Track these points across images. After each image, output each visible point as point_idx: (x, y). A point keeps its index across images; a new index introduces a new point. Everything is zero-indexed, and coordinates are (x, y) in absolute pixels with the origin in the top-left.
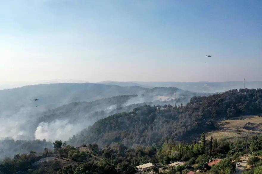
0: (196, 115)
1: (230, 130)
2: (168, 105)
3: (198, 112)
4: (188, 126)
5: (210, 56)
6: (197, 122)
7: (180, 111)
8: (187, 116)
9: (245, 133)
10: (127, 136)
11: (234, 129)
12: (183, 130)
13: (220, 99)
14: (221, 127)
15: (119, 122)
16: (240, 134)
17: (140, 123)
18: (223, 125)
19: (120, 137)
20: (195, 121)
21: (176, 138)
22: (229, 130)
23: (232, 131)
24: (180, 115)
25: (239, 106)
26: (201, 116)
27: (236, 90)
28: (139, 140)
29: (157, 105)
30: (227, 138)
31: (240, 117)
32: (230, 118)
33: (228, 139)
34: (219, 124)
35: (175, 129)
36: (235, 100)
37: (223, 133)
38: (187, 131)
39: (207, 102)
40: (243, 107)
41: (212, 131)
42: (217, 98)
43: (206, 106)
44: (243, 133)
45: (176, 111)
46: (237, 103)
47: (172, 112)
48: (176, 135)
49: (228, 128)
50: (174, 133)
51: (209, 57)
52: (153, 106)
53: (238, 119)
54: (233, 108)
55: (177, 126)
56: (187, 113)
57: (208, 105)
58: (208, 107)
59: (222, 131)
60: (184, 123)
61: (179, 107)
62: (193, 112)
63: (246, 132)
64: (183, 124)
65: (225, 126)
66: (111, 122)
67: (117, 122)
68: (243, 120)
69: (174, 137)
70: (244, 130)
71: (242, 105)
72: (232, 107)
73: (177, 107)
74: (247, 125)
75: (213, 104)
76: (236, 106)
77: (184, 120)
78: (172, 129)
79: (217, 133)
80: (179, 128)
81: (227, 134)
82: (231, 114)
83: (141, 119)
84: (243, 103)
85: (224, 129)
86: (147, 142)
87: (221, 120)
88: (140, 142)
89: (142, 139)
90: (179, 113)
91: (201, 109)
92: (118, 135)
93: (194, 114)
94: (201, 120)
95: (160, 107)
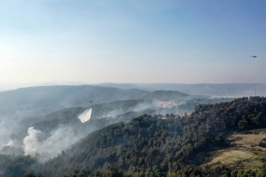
0: (203, 128)
1: (244, 148)
2: (170, 114)
3: (204, 124)
4: (195, 142)
5: (255, 57)
6: (205, 138)
7: (184, 122)
8: (193, 129)
9: (263, 153)
10: (123, 154)
11: (249, 146)
12: (189, 148)
13: (230, 109)
14: (232, 143)
15: (116, 135)
16: (256, 154)
17: (139, 136)
18: (235, 141)
19: (115, 154)
20: (202, 136)
21: (182, 159)
22: (242, 148)
23: (247, 150)
24: (185, 128)
25: (251, 117)
26: (209, 129)
27: (247, 98)
28: (138, 160)
29: (158, 115)
30: (242, 159)
31: (253, 131)
32: (241, 132)
33: (244, 161)
34: (229, 139)
35: (179, 146)
36: (246, 110)
37: (236, 151)
38: (193, 149)
39: (215, 112)
40: (256, 119)
41: (223, 149)
42: (226, 107)
43: (215, 117)
44: (259, 152)
45: (180, 122)
46: (249, 114)
47: (175, 123)
48: (181, 154)
49: (241, 145)
50: (179, 152)
51: (253, 57)
52: (154, 116)
53: (251, 133)
54: (245, 120)
55: (182, 141)
56: (192, 125)
57: (216, 116)
58: (216, 117)
59: (235, 150)
60: (190, 138)
61: (183, 117)
62: (199, 124)
63: (263, 151)
64: (188, 139)
65: (237, 142)
66: (106, 134)
67: (113, 135)
68: (258, 134)
69: (179, 158)
70: (260, 148)
71: (255, 116)
72: (243, 119)
73: (181, 117)
74: (263, 142)
75: (222, 114)
76: (248, 117)
77: (189, 134)
78: (176, 146)
79: (229, 153)
80: (184, 145)
81: (242, 154)
82: (243, 127)
83: (140, 131)
84: (256, 114)
85: (236, 146)
86: (147, 163)
87: (232, 134)
88: (139, 163)
89: (140, 159)
90: (183, 125)
91: (208, 121)
92: (113, 153)
93: (200, 127)
94: (209, 134)
95: (162, 116)
